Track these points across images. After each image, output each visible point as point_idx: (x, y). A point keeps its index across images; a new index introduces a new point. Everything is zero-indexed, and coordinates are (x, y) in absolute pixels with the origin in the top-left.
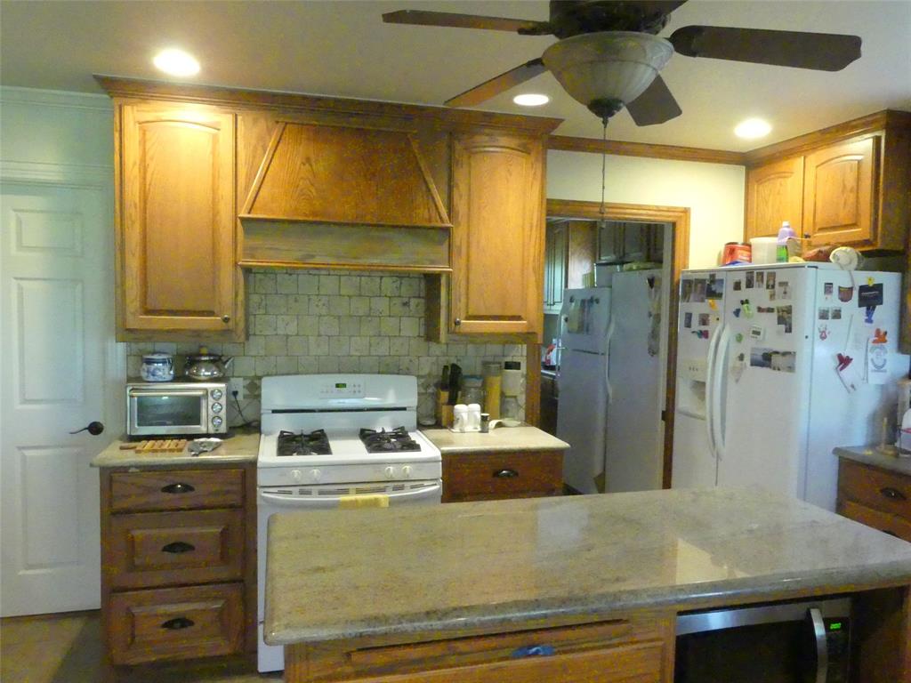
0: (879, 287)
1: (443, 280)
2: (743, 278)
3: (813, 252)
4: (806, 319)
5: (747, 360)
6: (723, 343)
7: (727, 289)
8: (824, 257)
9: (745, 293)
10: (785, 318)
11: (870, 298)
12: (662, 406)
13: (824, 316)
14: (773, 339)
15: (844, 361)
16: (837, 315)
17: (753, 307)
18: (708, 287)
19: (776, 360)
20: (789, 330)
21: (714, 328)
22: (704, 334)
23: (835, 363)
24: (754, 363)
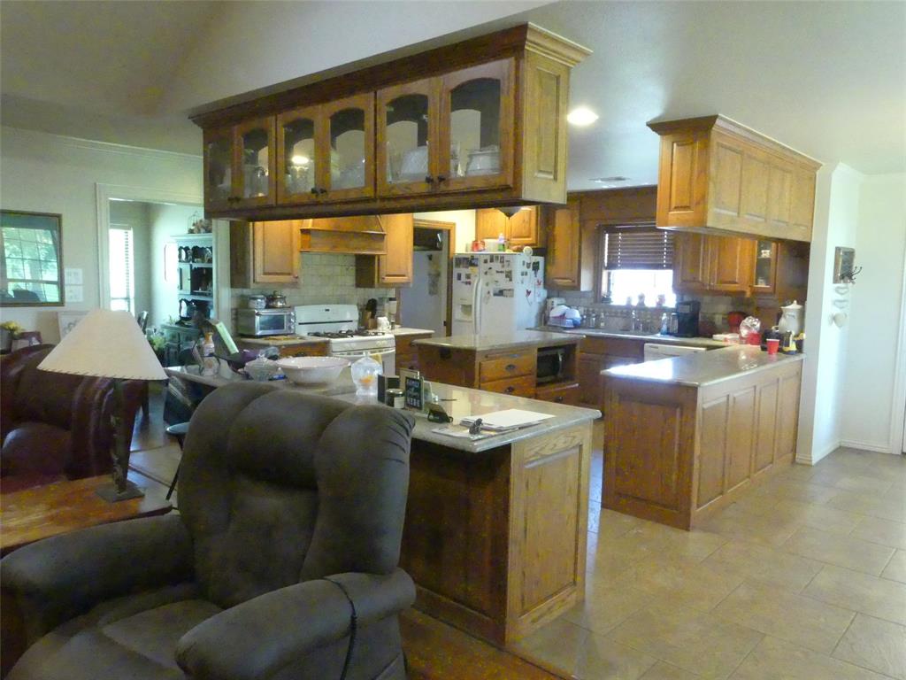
0: (538, 263)
1: (376, 258)
2: (488, 258)
3: (515, 247)
4: (517, 276)
5: (492, 294)
6: (479, 288)
7: (481, 263)
8: (520, 250)
9: (489, 264)
10: (509, 275)
11: (536, 267)
12: (444, 318)
13: (522, 274)
14: (504, 284)
15: (529, 293)
16: (526, 274)
17: (494, 271)
18: (470, 261)
19: (505, 292)
20: (511, 280)
21: (474, 281)
22: (469, 283)
23: (525, 293)
24: (495, 295)
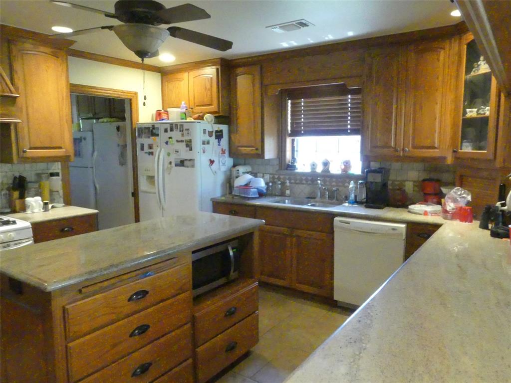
0: (221, 131)
1: (12, 127)
2: (168, 127)
3: (196, 115)
4: (197, 145)
5: (173, 164)
6: (161, 157)
7: (161, 132)
8: (201, 118)
9: (170, 134)
10: (189, 145)
11: (219, 135)
12: (131, 190)
13: (204, 143)
14: (184, 154)
15: (212, 162)
16: (208, 143)
17: (174, 140)
18: (151, 131)
19: (186, 163)
20: (191, 150)
21: (156, 150)
22: (151, 154)
23: (208, 163)
24: (176, 165)
